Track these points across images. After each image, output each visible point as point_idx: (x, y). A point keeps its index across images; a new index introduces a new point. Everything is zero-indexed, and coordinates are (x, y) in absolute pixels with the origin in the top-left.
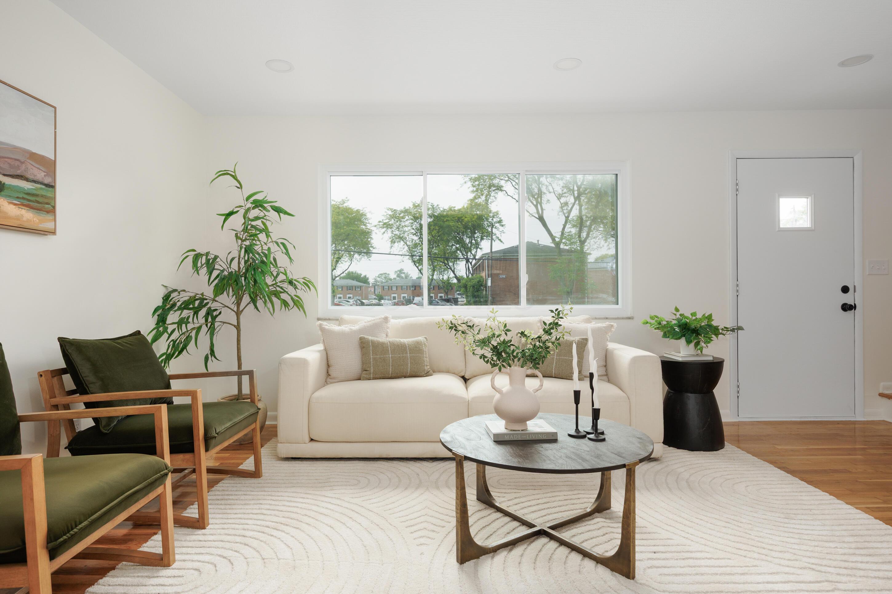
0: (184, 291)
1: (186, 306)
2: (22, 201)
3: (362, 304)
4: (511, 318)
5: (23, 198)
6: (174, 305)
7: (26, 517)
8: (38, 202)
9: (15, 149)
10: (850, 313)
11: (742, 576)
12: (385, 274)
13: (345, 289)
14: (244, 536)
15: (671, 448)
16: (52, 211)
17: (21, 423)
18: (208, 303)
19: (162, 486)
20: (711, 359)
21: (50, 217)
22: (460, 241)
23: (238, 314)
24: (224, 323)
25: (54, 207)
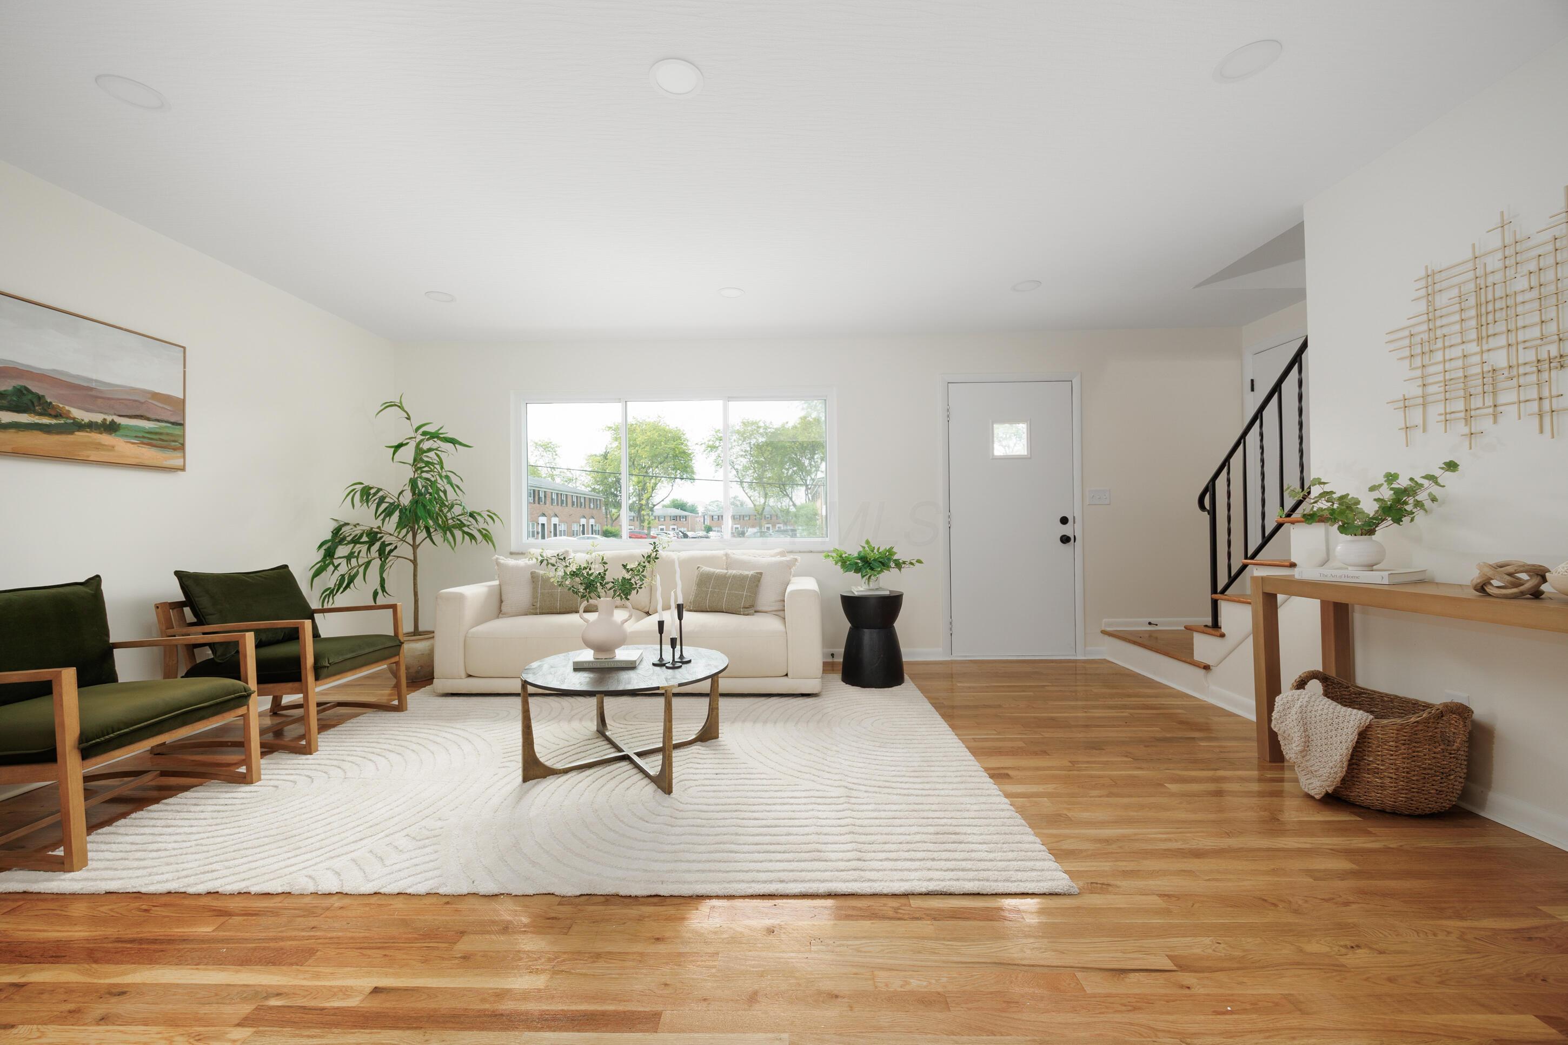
0: (358, 524)
1: (356, 541)
2: (142, 440)
3: (685, 536)
4: (702, 552)
5: (144, 437)
6: (344, 538)
7: (57, 721)
8: (163, 440)
9: (134, 390)
10: (1067, 547)
11: (775, 793)
12: (717, 501)
13: (668, 519)
14: (343, 760)
15: (848, 685)
16: (182, 447)
17: (114, 650)
18: (382, 537)
19: (245, 707)
20: (887, 593)
21: (178, 454)
22: (798, 463)
23: (415, 547)
24: (398, 557)
25: (183, 445)
